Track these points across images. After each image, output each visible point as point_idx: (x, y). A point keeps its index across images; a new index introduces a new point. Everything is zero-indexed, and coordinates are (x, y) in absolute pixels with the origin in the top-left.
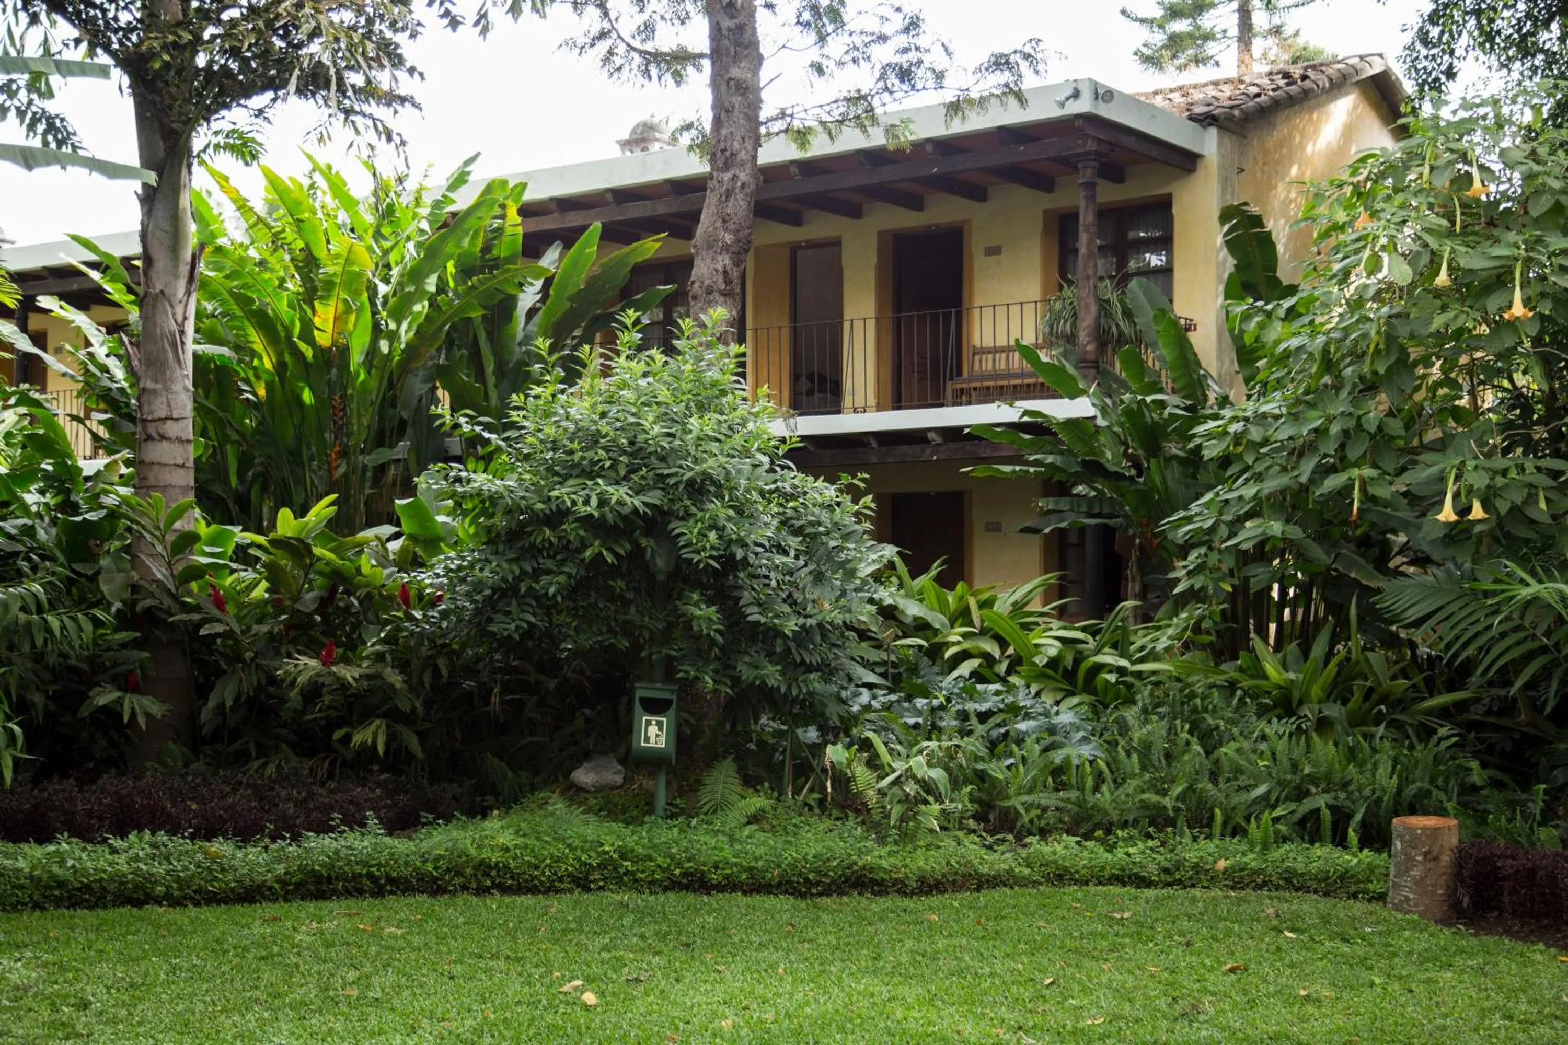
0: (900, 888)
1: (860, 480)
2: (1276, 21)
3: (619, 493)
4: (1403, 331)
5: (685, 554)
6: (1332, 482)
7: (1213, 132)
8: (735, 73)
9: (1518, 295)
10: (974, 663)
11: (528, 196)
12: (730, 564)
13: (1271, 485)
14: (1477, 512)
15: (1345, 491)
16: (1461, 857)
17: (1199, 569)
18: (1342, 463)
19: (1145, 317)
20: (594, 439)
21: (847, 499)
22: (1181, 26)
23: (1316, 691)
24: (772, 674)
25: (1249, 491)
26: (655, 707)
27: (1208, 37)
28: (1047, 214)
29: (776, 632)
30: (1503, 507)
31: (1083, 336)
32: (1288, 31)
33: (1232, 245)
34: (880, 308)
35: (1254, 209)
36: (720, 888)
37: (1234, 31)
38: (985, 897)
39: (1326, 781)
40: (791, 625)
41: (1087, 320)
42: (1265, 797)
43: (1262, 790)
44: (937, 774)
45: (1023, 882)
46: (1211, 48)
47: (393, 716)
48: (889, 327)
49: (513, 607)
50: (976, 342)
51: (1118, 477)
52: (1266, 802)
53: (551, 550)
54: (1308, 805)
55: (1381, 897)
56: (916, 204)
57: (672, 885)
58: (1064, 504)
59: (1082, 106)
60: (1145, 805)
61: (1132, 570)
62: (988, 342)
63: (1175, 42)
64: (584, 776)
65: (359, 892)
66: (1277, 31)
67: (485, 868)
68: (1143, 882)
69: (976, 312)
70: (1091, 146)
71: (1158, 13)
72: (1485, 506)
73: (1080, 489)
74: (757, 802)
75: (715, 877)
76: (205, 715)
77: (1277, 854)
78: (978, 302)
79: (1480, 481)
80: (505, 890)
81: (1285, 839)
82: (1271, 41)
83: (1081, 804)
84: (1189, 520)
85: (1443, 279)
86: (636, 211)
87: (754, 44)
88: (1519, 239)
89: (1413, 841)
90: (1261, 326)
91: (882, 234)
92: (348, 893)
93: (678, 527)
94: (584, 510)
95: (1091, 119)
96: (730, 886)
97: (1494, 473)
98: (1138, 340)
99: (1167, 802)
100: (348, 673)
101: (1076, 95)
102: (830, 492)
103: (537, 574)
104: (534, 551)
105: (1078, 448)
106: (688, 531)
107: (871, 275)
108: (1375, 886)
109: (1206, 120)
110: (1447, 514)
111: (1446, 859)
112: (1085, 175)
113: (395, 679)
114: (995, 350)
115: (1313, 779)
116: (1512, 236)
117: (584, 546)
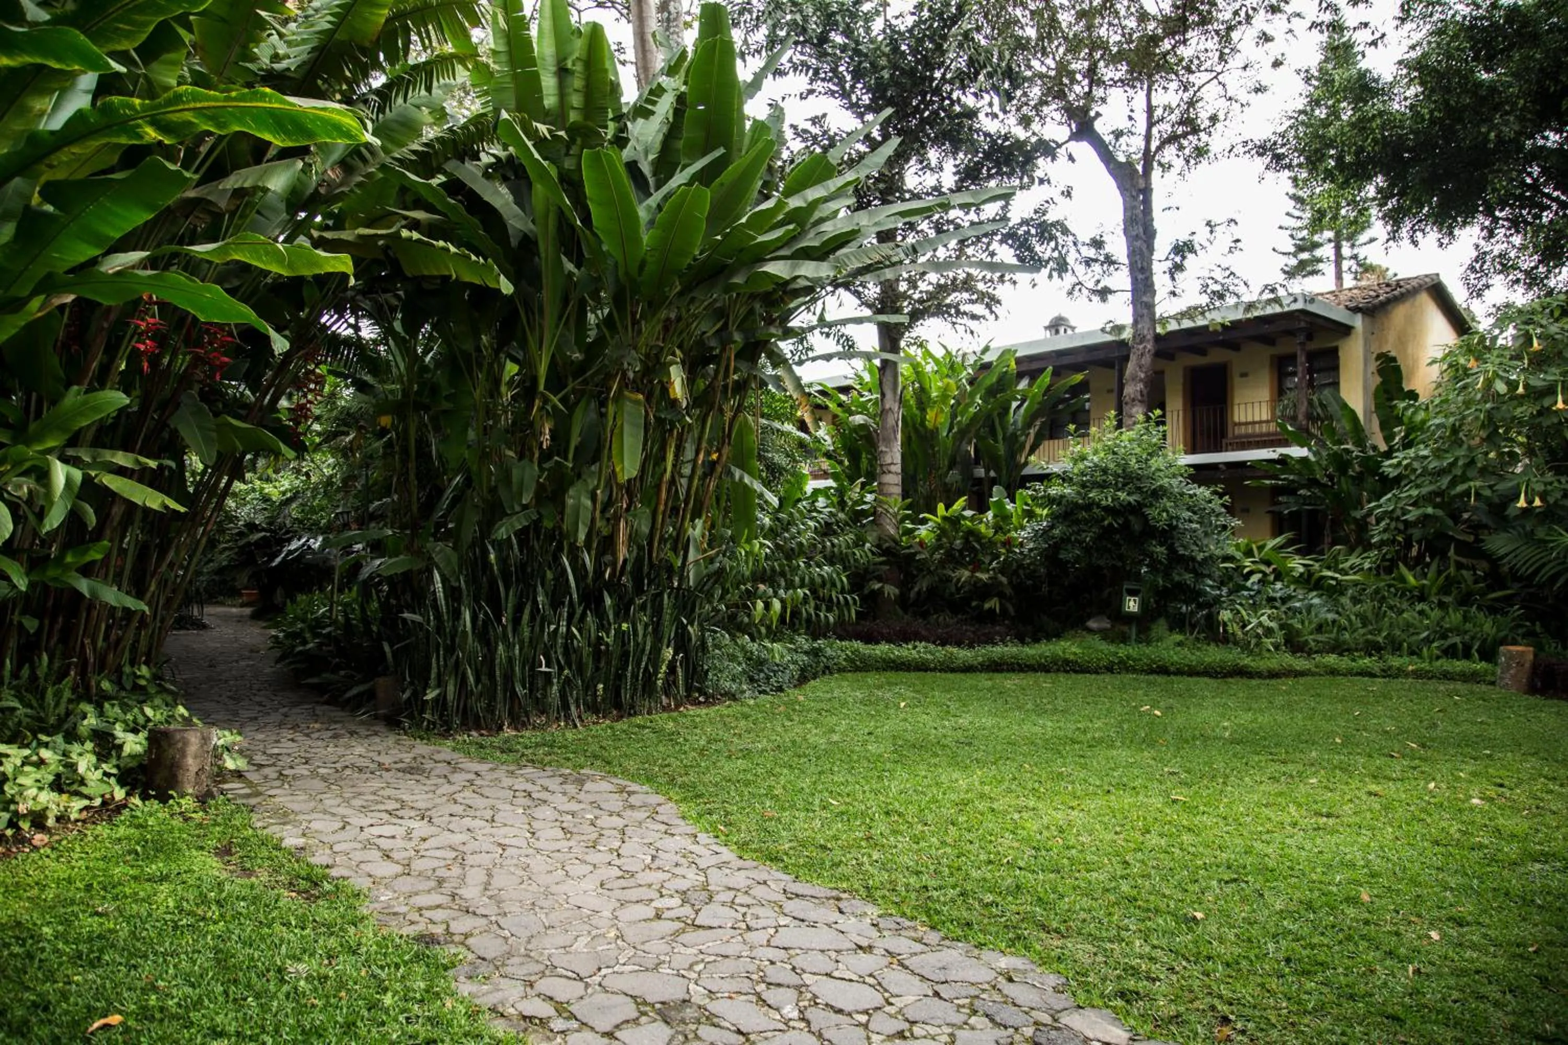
0: (1258, 675)
1: (1220, 488)
2: (1355, 251)
3: (1122, 495)
4: (1497, 416)
5: (1152, 523)
6: (1460, 488)
7: (1359, 316)
8: (1145, 299)
9: (1560, 398)
10: (1259, 576)
11: (1018, 355)
12: (1173, 528)
13: (1425, 490)
14: (1537, 502)
15: (1467, 493)
16: (1535, 666)
17: (1385, 530)
18: (1464, 479)
19: (1334, 408)
20: (1105, 471)
21: (1216, 497)
22: (1305, 256)
23: (1434, 590)
24: (1188, 577)
25: (1415, 493)
26: (1132, 593)
27: (1320, 260)
28: (1272, 357)
29: (1193, 559)
30: (1551, 500)
31: (1301, 417)
32: (1361, 257)
33: (1380, 372)
34: (1185, 405)
35: (1393, 354)
36: (1175, 674)
37: (1333, 258)
38: (1302, 680)
39: (1457, 631)
40: (1200, 557)
41: (1303, 408)
42: (1427, 638)
43: (1425, 634)
44: (1273, 624)
45: (1313, 674)
46: (1321, 266)
47: (1001, 595)
48: (1190, 415)
49: (1069, 547)
50: (1236, 419)
51: (1325, 486)
52: (1428, 641)
53: (1086, 522)
54: (1450, 641)
55: (1493, 683)
56: (1202, 352)
57: (1152, 672)
58: (1292, 499)
59: (1299, 305)
60: (1367, 641)
61: (1327, 532)
62: (1243, 420)
63: (1302, 264)
64: (1092, 624)
65: (1013, 670)
66: (1355, 257)
67: (1067, 662)
68: (1372, 675)
69: (1236, 408)
70: (1303, 324)
71: (1292, 249)
72: (1542, 500)
73: (1302, 492)
74: (1179, 637)
75: (1172, 669)
76: (912, 594)
77: (1439, 663)
78: (1237, 401)
79: (1539, 487)
80: (1076, 672)
81: (1438, 658)
82: (1353, 262)
83: (1336, 640)
84: (1380, 506)
85: (1521, 390)
86: (1066, 361)
87: (1152, 284)
88: (1558, 372)
89: (1511, 657)
90: (1414, 413)
91: (1185, 368)
92: (1008, 671)
93: (1147, 511)
94: (1104, 503)
95: (1303, 312)
96: (1179, 672)
97: (1546, 484)
98: (1331, 418)
99: (1380, 639)
100: (984, 576)
101: (1295, 300)
102: (1207, 493)
103: (1078, 533)
104: (1077, 522)
105: (1305, 472)
106: (1152, 513)
107: (1180, 387)
108: (1489, 678)
109: (1355, 310)
110: (1522, 503)
111: (1527, 665)
112: (1302, 338)
113: (1004, 580)
114: (1247, 424)
115: (1450, 630)
116: (1554, 370)
117: (1103, 519)
